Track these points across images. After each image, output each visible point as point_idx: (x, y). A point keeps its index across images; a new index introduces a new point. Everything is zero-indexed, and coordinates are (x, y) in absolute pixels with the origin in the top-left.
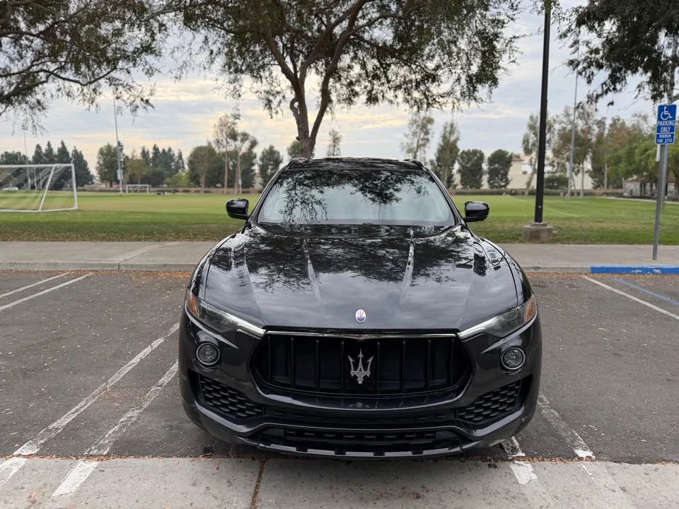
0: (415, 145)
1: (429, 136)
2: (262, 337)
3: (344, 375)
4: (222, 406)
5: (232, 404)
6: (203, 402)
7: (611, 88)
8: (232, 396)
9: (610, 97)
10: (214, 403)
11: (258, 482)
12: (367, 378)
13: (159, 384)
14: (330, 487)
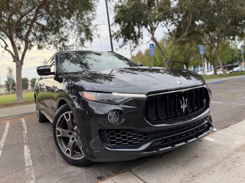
2: (147, 99)
3: (177, 110)
4: (123, 143)
5: (130, 139)
6: (109, 145)
7: (125, 44)
8: (129, 135)
9: (125, 46)
10: (117, 143)
11: (140, 178)
12: (186, 108)
13: (28, 166)
14: (168, 167)
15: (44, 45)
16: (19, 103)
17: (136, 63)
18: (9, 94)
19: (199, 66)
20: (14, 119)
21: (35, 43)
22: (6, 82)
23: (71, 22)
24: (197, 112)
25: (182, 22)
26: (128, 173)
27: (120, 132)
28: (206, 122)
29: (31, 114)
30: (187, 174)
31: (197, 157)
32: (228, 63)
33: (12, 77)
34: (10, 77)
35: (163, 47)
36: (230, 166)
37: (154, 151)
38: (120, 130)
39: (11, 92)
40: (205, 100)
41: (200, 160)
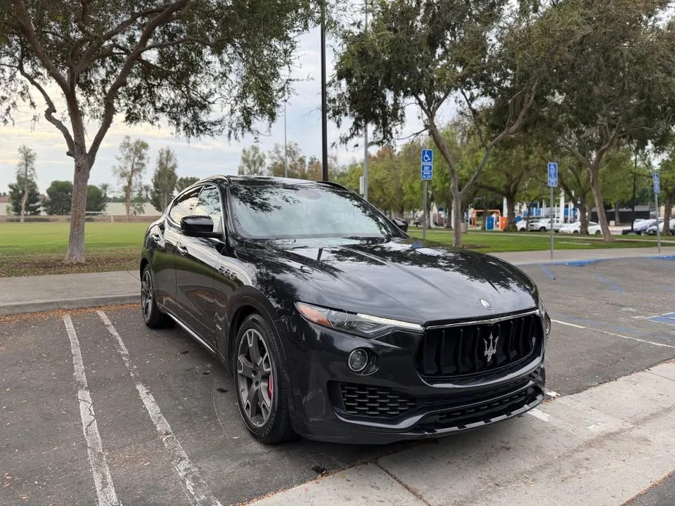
0: (129, 169)
1: (143, 161)
2: (424, 333)
3: (476, 357)
4: (369, 410)
5: (382, 405)
6: (344, 412)
7: (356, 133)
8: (382, 397)
9: (355, 140)
10: (359, 410)
11: (395, 478)
12: (493, 356)
13: (164, 433)
14: (449, 462)
15: (144, 112)
16: (74, 263)
17: (394, 221)
18: (18, 221)
19: (544, 205)
20: (78, 309)
21: (123, 104)
22: (11, 187)
23: (222, 62)
24: (515, 363)
25: (511, 91)
26: (371, 465)
27: (365, 390)
28: (531, 383)
29: (119, 303)
30: (485, 480)
31: (508, 449)
32: (623, 204)
33: (31, 175)
34: (26, 174)
35: (452, 144)
36: (569, 473)
37: (426, 433)
38: (366, 386)
39: (22, 217)
40: (534, 340)
41: (513, 456)
